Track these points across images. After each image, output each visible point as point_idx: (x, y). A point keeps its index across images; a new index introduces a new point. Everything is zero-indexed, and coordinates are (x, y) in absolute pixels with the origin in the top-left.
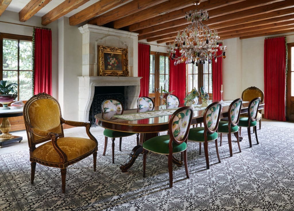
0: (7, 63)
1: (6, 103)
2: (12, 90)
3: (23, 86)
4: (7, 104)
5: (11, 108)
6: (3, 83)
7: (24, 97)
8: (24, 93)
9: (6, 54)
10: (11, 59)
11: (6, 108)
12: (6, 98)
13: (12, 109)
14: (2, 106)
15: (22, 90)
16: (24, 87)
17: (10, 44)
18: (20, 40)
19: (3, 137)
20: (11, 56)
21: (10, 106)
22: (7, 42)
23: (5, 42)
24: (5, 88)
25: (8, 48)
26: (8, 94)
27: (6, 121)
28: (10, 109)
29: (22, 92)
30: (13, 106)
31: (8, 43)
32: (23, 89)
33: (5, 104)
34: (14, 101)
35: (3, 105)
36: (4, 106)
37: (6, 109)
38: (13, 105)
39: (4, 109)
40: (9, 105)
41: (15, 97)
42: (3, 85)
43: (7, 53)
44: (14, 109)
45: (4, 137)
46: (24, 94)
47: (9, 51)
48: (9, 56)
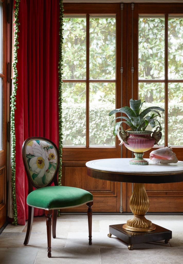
0: (151, 74)
1: (140, 150)
2: (152, 121)
3: (177, 118)
4: (142, 153)
5: (149, 163)
6: (134, 104)
7: (180, 140)
8: (178, 133)
9: (150, 57)
10: (158, 65)
11: (140, 160)
12: (140, 138)
13: (151, 165)
14: (134, 157)
15: (176, 126)
16: (178, 121)
17: (156, 36)
18: (170, 15)
19: (134, 225)
20: (157, 60)
21: (149, 158)
22: (151, 34)
23: (149, 35)
24: (138, 115)
25: (153, 45)
26: (144, 130)
27: (141, 190)
28: (147, 164)
29: (176, 130)
30: (153, 158)
31: (154, 35)
32: (178, 125)
33: (138, 153)
34: (155, 146)
35: (135, 154)
36: (136, 158)
37: (140, 164)
38: (154, 156)
39: (136, 164)
40: (147, 155)
41: (156, 137)
42: (135, 111)
43: (152, 55)
44: (156, 165)
45: (137, 224)
46: (179, 135)
47: (155, 51)
48: (154, 61)
